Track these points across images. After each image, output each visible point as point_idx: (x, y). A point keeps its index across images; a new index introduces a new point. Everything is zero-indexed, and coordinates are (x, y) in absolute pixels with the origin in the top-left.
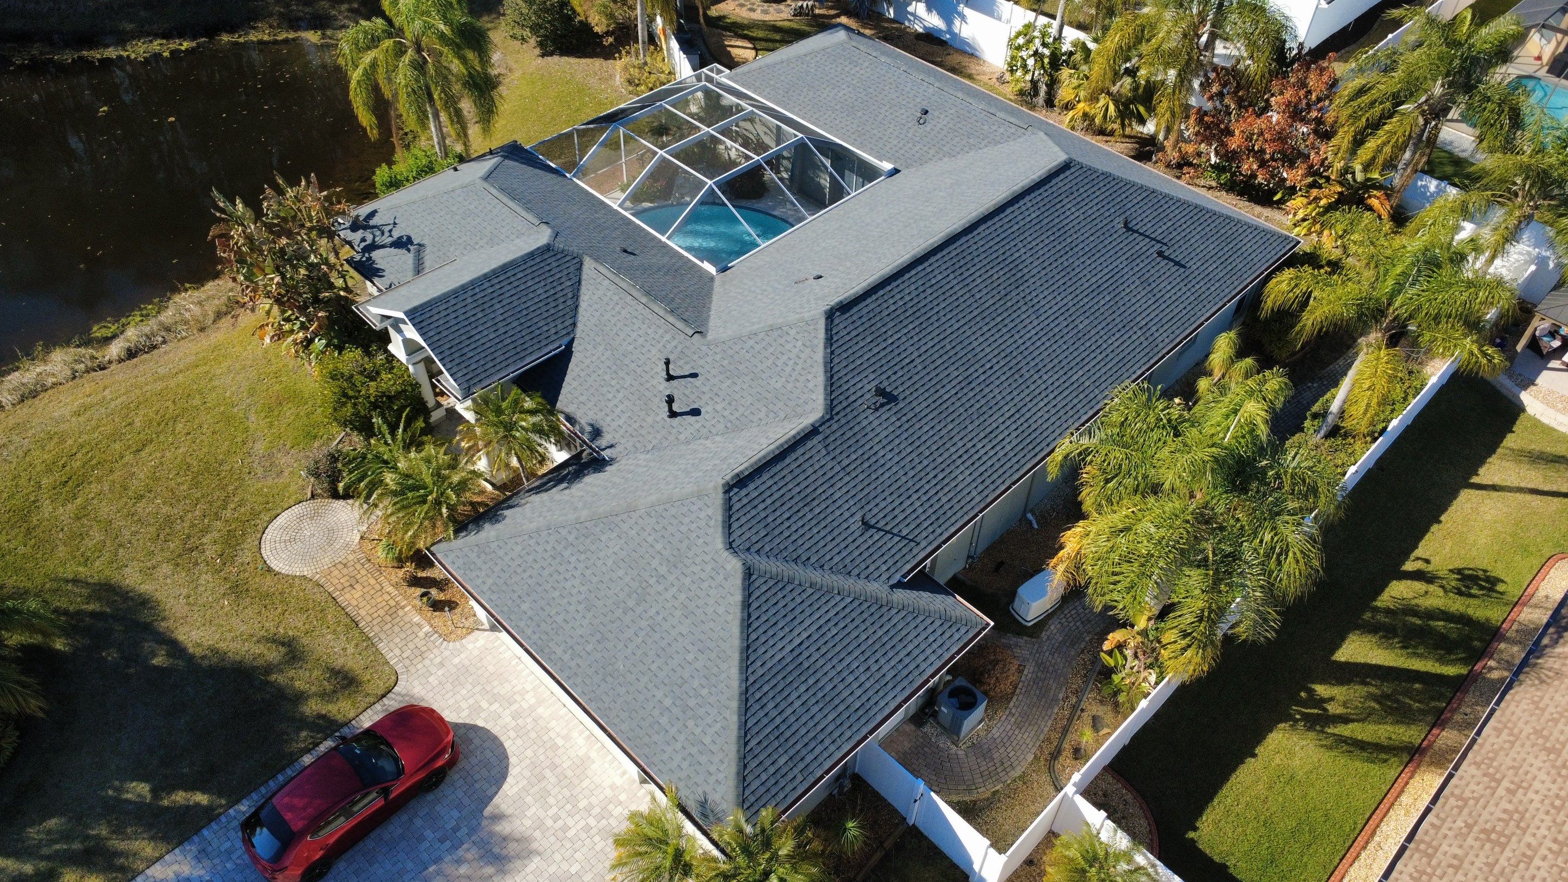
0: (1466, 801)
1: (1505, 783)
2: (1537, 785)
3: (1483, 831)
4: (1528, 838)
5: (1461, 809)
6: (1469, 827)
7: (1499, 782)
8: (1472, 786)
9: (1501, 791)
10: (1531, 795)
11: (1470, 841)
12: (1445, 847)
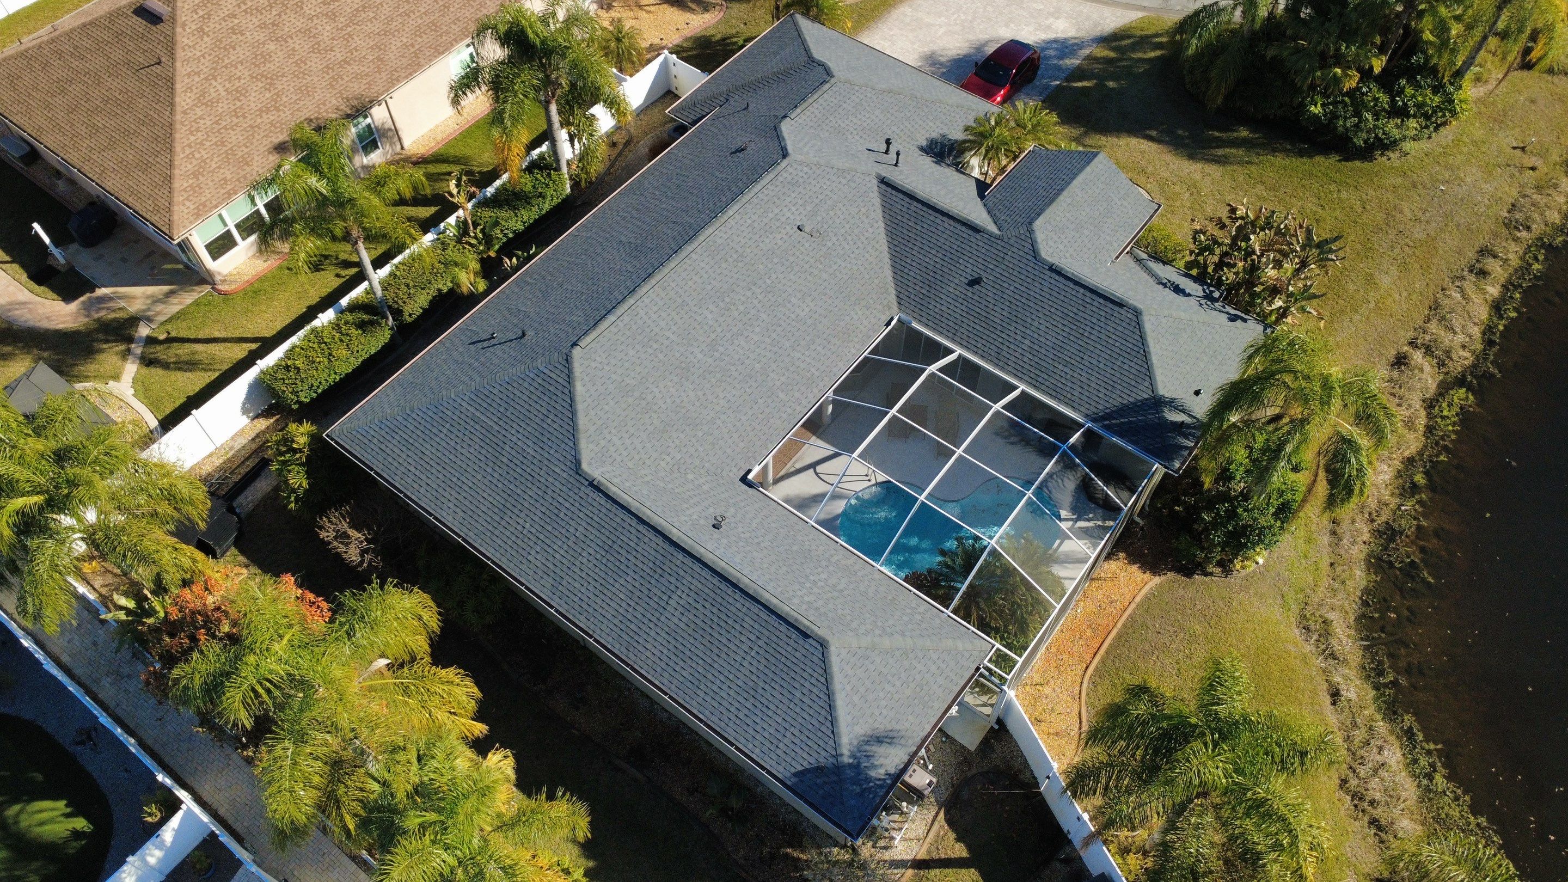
0: (435, 48)
1: (413, 50)
2: (399, 44)
3: (436, 31)
4: (420, 21)
5: (439, 45)
6: (441, 36)
7: (414, 52)
8: (428, 54)
9: (417, 47)
10: (405, 40)
11: (445, 28)
12: (458, 29)
